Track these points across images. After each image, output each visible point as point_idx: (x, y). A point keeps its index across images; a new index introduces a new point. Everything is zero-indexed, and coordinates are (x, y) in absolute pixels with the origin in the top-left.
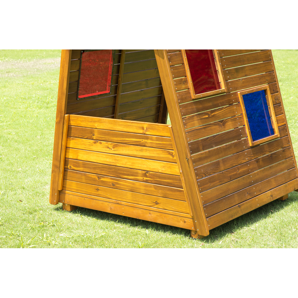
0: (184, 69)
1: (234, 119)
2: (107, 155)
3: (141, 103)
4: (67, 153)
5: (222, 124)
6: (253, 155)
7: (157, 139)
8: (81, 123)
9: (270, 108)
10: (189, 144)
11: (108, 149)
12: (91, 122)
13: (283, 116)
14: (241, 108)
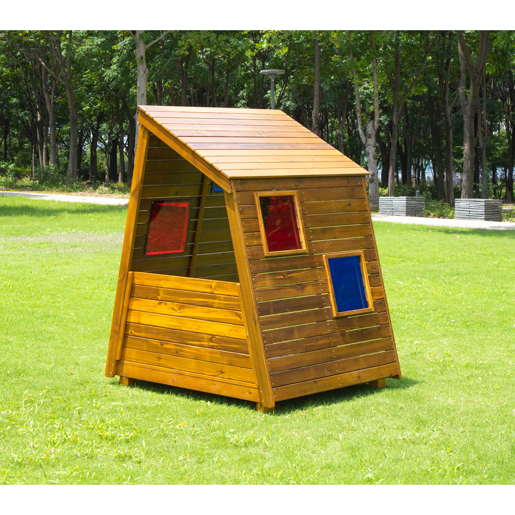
0: (257, 223)
1: (316, 284)
2: (172, 318)
3: (223, 268)
4: (129, 317)
5: (299, 287)
6: (337, 328)
7: (226, 299)
8: (146, 281)
9: (364, 277)
10: (258, 305)
11: (174, 311)
12: (157, 280)
13: (382, 288)
14: (326, 273)
